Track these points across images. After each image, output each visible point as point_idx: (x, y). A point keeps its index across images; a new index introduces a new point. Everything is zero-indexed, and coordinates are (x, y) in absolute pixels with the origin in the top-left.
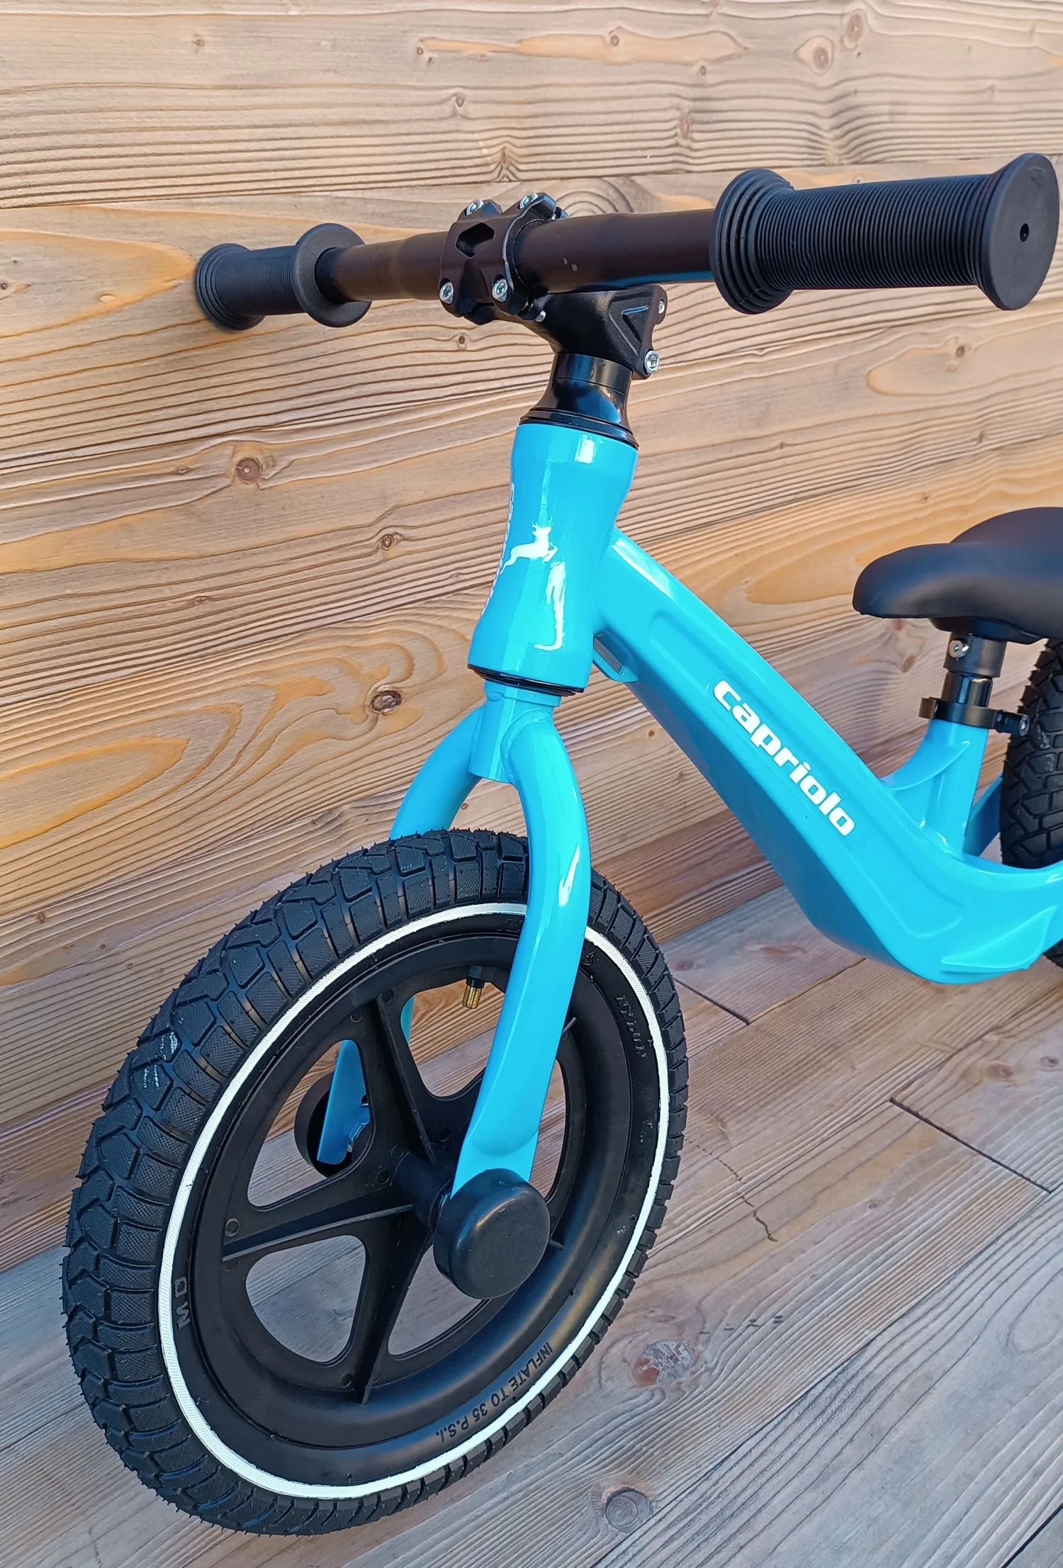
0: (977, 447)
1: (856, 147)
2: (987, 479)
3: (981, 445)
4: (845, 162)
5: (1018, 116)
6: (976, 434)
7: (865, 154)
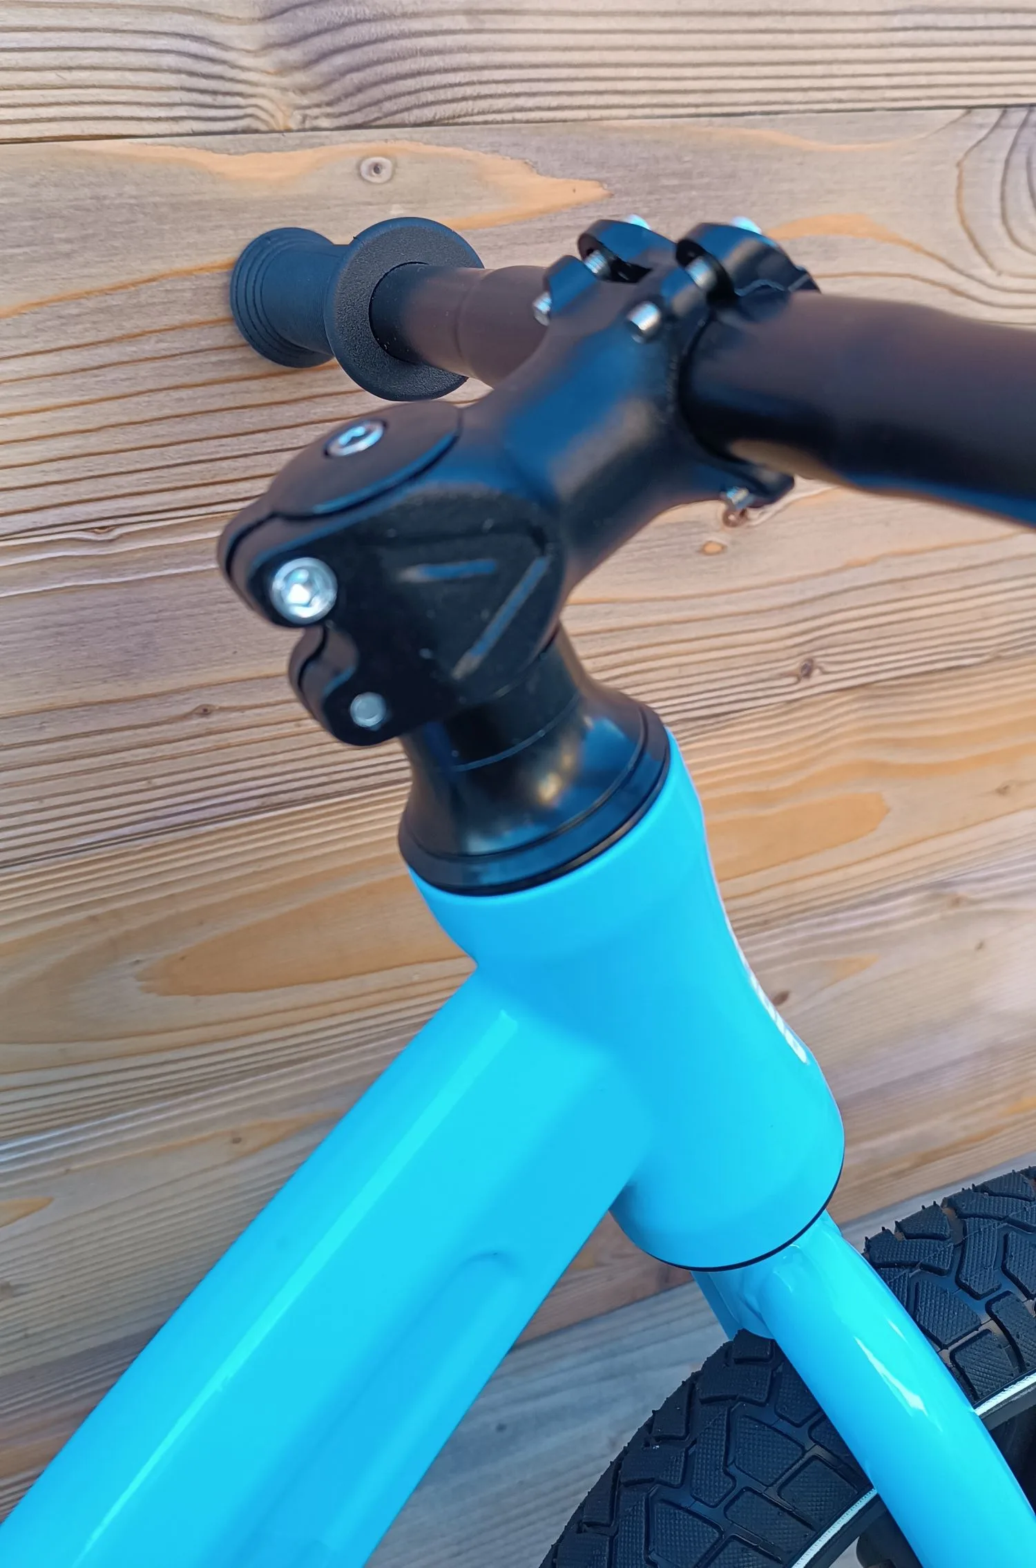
0: (796, 688)
1: (360, 89)
2: (834, 739)
3: (804, 683)
4: (324, 123)
5: (896, 21)
6: (795, 665)
7: (389, 106)
